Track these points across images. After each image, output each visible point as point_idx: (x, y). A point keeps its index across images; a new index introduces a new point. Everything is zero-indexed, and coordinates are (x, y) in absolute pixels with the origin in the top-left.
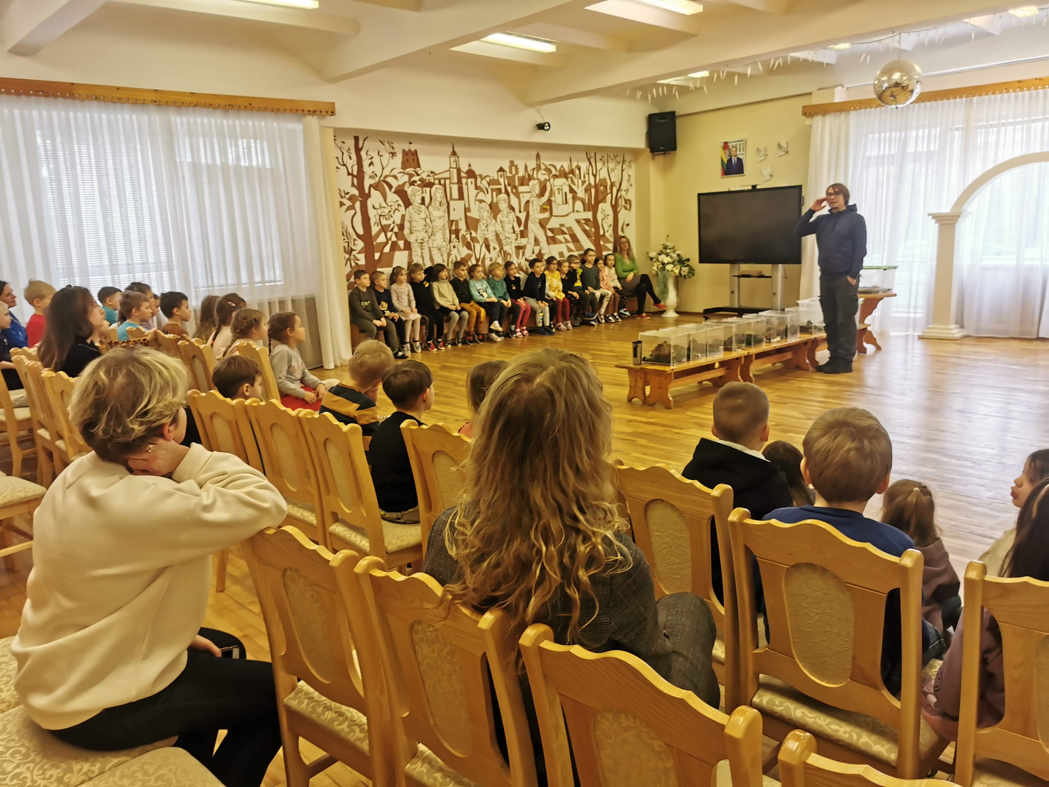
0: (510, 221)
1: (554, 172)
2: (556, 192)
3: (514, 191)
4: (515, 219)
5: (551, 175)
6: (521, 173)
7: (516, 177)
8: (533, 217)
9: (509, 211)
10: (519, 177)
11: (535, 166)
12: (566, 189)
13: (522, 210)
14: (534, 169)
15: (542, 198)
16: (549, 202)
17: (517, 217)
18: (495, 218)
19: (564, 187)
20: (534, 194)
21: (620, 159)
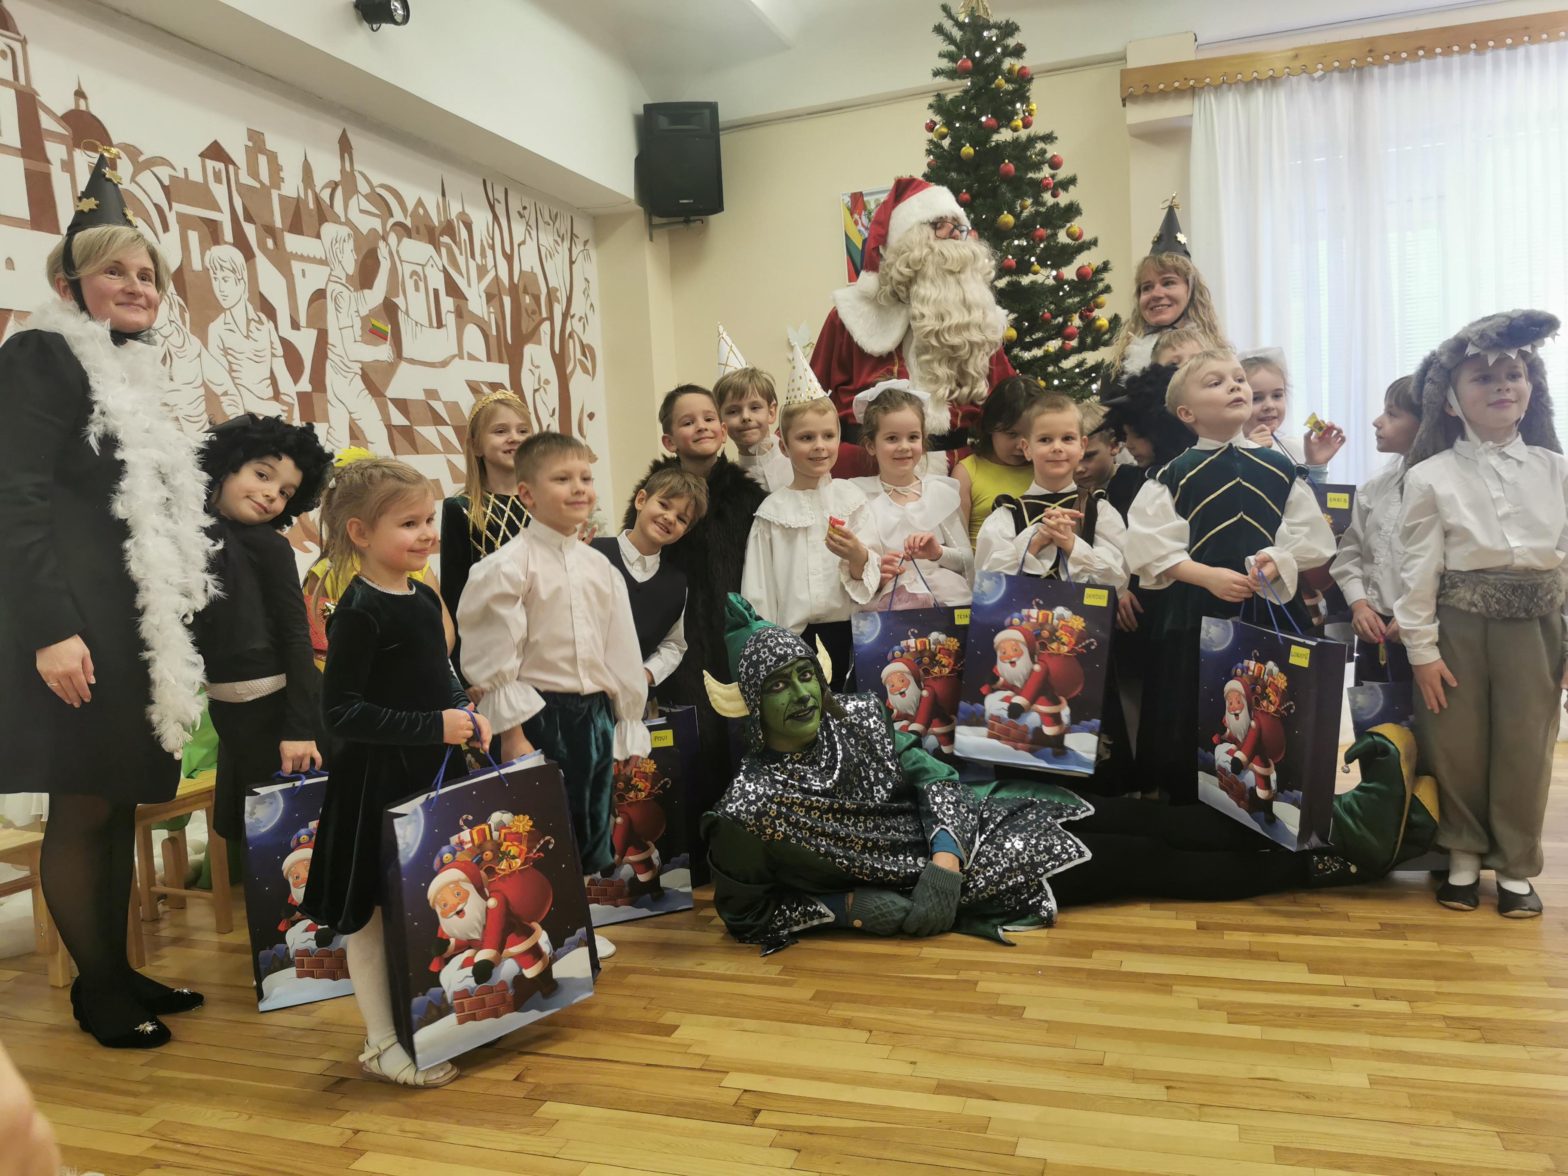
0: (257, 353)
1: (398, 216)
2: (410, 284)
3: (270, 243)
4: (280, 351)
5: (391, 222)
6: (292, 186)
7: (275, 194)
8: (339, 350)
9: (252, 314)
10: (282, 198)
11: (337, 178)
12: (437, 281)
13: (303, 321)
14: (335, 186)
15: (366, 291)
16: (389, 309)
17: (285, 343)
18: (200, 330)
19: (429, 270)
20: (338, 272)
21: (563, 226)
